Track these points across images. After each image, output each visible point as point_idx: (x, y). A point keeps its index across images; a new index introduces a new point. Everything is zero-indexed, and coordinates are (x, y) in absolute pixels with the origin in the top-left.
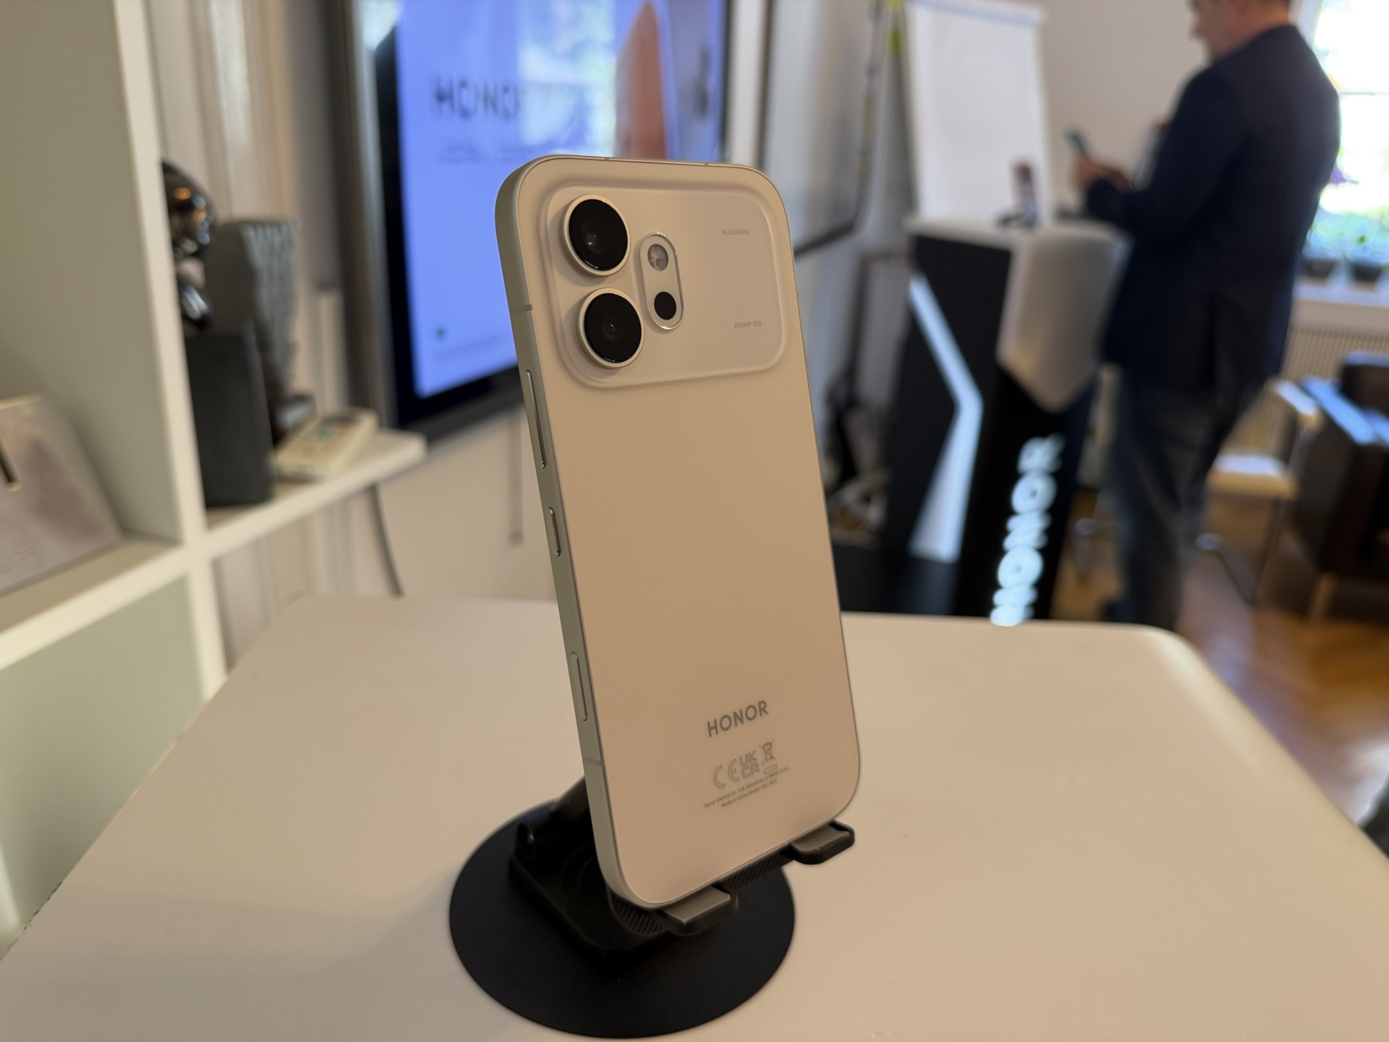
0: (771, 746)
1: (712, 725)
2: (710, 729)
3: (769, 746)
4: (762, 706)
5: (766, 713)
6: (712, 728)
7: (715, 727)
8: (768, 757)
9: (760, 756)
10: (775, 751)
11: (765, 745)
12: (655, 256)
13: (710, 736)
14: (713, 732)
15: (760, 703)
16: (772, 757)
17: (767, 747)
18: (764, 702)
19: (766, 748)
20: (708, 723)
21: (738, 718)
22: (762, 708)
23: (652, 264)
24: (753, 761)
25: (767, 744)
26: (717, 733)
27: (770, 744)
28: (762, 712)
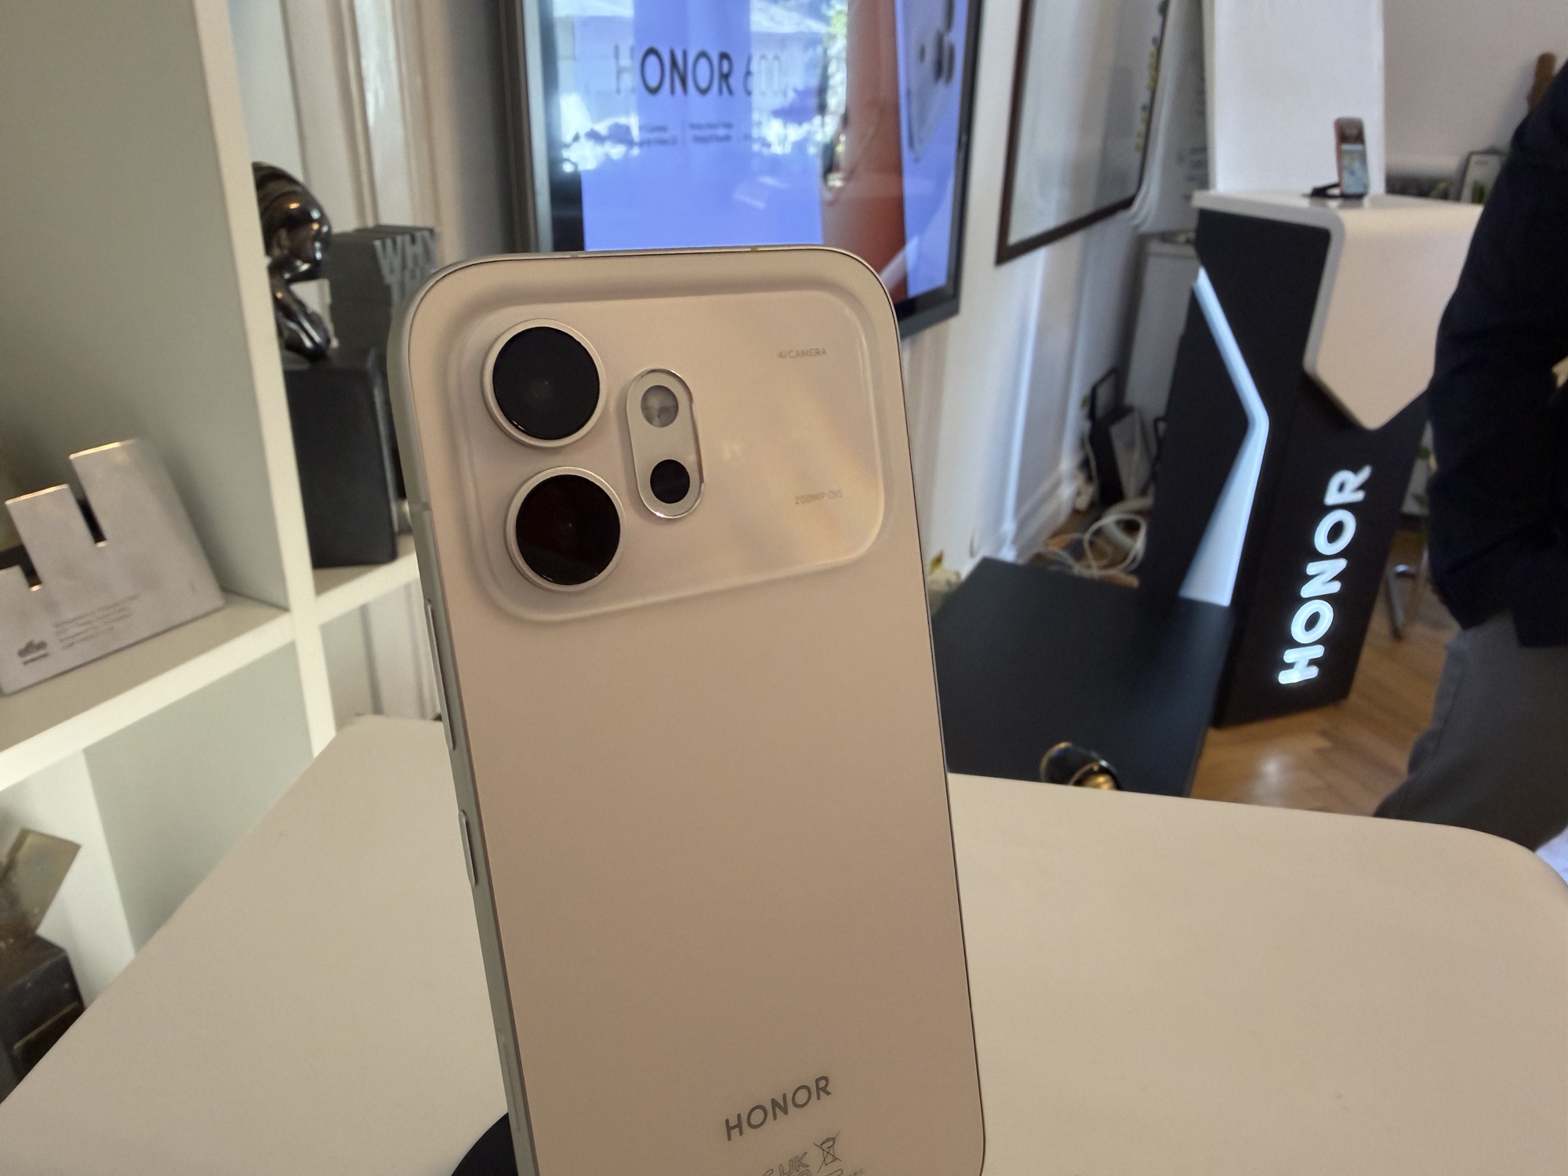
0: (834, 1142)
1: (733, 1122)
2: (729, 1129)
3: (832, 1142)
4: (822, 1084)
5: (828, 1093)
6: (732, 1128)
7: (739, 1126)
8: (829, 1159)
9: (814, 1158)
10: (839, 1149)
11: (822, 1145)
12: (655, 402)
13: (729, 1138)
14: (735, 1132)
15: (817, 1081)
16: (835, 1159)
17: (828, 1146)
18: (826, 1079)
19: (825, 1146)
20: (727, 1121)
21: (779, 1106)
22: (822, 1086)
23: (649, 419)
24: (802, 1169)
25: (828, 1140)
26: (741, 1133)
27: (834, 1140)
28: (822, 1093)
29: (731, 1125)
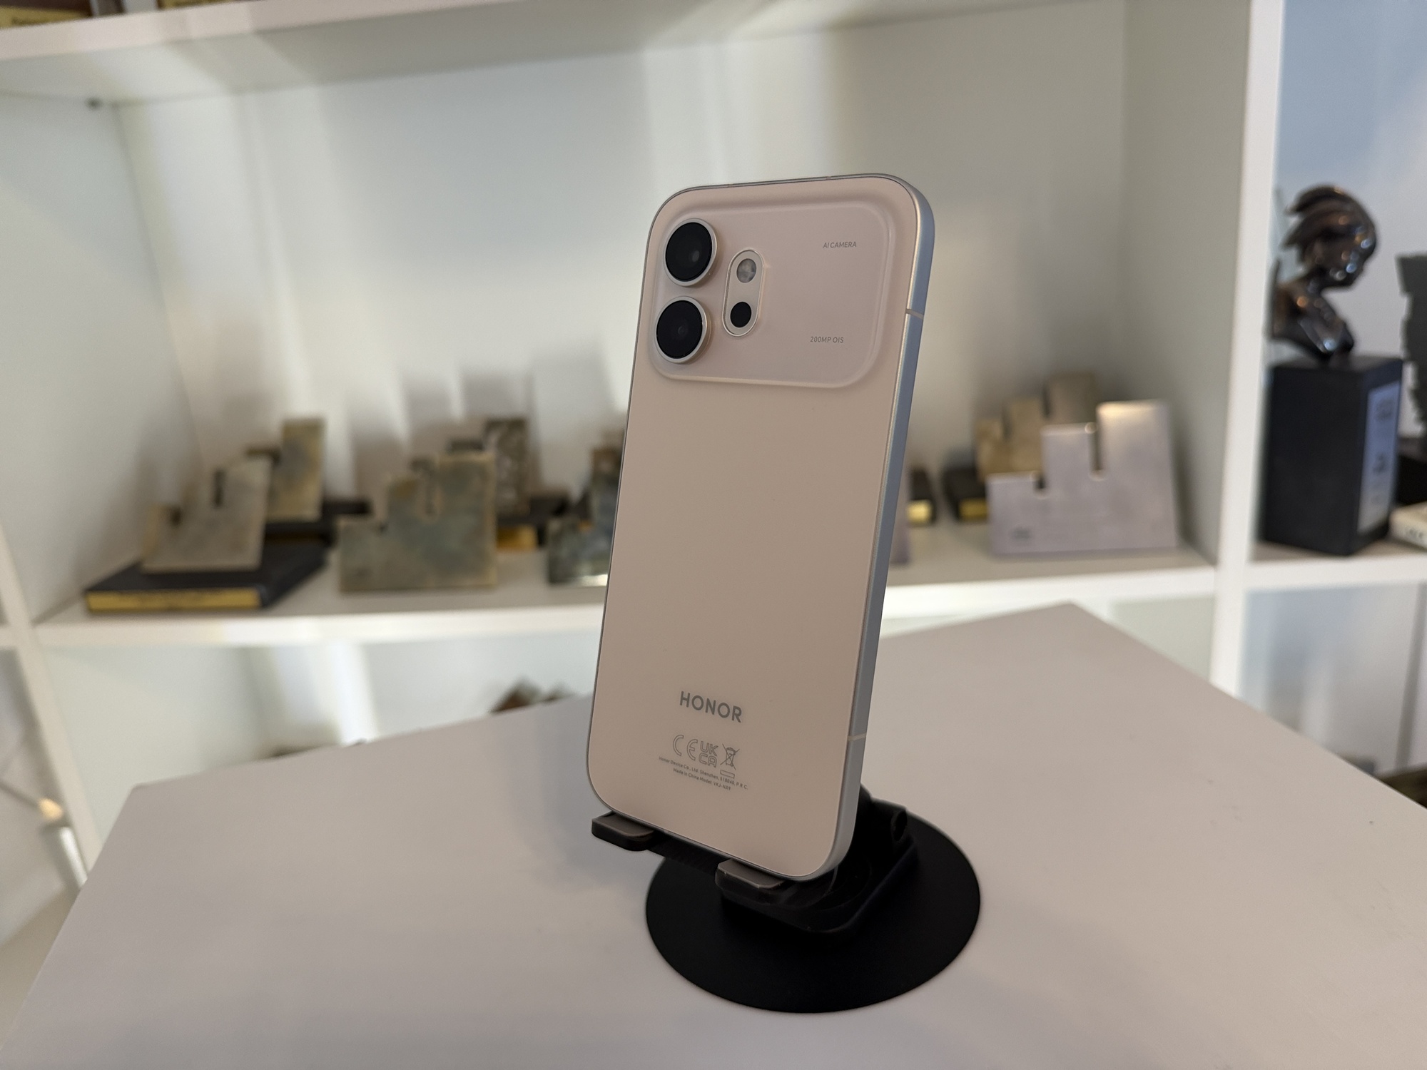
2: (683, 698)
3: (732, 753)
5: (739, 721)
6: (685, 699)
7: (688, 700)
8: (729, 762)
10: (737, 761)
12: (744, 270)
13: (681, 704)
14: (685, 702)
15: (735, 708)
16: (732, 765)
18: (739, 709)
19: (729, 752)
21: (711, 706)
22: (737, 713)
23: (739, 277)
24: (713, 755)
26: (688, 706)
27: (734, 751)
28: (735, 718)
29: (684, 696)
